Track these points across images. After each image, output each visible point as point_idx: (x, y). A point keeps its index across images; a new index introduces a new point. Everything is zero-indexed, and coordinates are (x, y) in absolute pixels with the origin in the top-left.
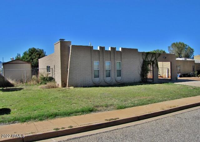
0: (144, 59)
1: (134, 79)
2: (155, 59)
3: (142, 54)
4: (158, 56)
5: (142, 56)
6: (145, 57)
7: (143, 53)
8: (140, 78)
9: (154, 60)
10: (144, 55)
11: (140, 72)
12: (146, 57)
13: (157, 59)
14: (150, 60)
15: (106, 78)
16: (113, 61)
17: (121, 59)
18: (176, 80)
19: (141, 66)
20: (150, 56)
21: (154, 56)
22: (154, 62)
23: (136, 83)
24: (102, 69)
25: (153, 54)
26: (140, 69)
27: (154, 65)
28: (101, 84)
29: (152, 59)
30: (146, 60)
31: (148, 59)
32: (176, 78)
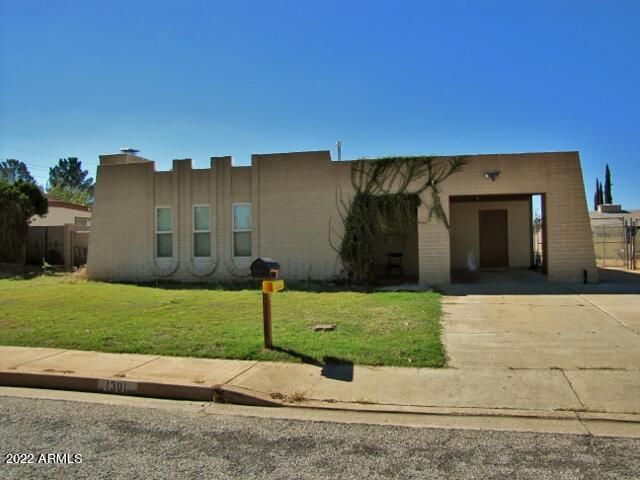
0: (363, 189)
1: (310, 268)
2: (429, 184)
3: (353, 170)
4: (450, 173)
5: (353, 176)
6: (366, 179)
7: (356, 166)
8: (340, 266)
9: (420, 191)
10: (362, 172)
11: (338, 242)
12: (374, 179)
13: (440, 186)
14: (394, 190)
15: (192, 260)
16: (220, 204)
17: (251, 194)
18: (585, 282)
19: (346, 215)
20: (399, 175)
21: (421, 173)
22: (420, 196)
23: (318, 282)
24: (182, 231)
25: (416, 165)
26: (340, 230)
27: (422, 213)
28: (176, 277)
29: (406, 185)
30: (375, 191)
31: (385, 188)
32: (585, 273)
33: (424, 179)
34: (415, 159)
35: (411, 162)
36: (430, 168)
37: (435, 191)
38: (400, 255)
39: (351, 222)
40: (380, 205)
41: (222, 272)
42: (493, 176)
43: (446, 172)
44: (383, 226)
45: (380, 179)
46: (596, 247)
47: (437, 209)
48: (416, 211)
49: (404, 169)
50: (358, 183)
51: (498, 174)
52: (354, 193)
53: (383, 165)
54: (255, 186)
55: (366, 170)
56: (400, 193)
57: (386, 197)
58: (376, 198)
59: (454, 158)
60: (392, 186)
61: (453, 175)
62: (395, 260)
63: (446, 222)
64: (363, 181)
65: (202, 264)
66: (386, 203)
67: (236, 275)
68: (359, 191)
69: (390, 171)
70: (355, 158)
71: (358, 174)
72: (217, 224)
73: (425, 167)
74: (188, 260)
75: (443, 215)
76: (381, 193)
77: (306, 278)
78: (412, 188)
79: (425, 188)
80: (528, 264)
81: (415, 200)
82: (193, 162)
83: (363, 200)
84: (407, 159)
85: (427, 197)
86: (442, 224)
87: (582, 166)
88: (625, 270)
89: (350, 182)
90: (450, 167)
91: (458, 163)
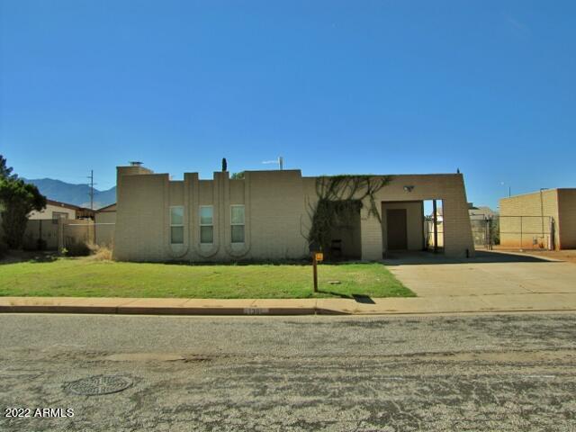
0: (324, 197)
1: (287, 250)
2: (368, 193)
3: (317, 184)
4: (382, 186)
5: (317, 187)
6: (326, 190)
7: (319, 181)
9: (362, 198)
10: (323, 185)
11: (307, 233)
12: (331, 189)
13: (376, 195)
14: (345, 197)
15: (199, 246)
16: (221, 205)
17: (244, 198)
18: (468, 257)
19: (312, 214)
20: (348, 188)
21: (362, 186)
22: (363, 201)
23: (293, 259)
24: (191, 224)
25: (359, 181)
26: (308, 224)
27: (364, 212)
28: (186, 258)
29: (353, 193)
30: (332, 198)
31: (339, 195)
32: (467, 251)
33: (365, 190)
34: (359, 177)
35: (356, 179)
36: (369, 183)
37: (372, 198)
38: (339, 241)
39: (315, 218)
40: (336, 208)
41: (222, 253)
42: (410, 188)
43: (380, 185)
44: (338, 221)
45: (335, 190)
46: (474, 234)
47: (374, 210)
48: (359, 212)
49: (351, 183)
50: (320, 191)
51: (412, 187)
52: (318, 199)
53: (337, 180)
54: (247, 193)
55: (326, 183)
56: (349, 199)
57: (340, 202)
58: (333, 202)
59: (384, 176)
60: (343, 194)
61: (384, 188)
62: (336, 245)
63: (379, 219)
64: (324, 192)
65: (207, 248)
66: (340, 206)
67: (233, 256)
68: (321, 197)
69: (342, 184)
70: (318, 175)
71: (320, 186)
72: (219, 219)
73: (365, 182)
74: (196, 245)
75: (377, 213)
76: (336, 199)
77: (284, 257)
78: (357, 196)
79: (365, 196)
80: (421, 247)
81: (359, 204)
82: (199, 175)
83: (324, 204)
84: (354, 177)
85: (367, 202)
86: (377, 220)
87: (465, 183)
88: (485, 250)
89: (314, 190)
90: (381, 182)
91: (387, 180)
